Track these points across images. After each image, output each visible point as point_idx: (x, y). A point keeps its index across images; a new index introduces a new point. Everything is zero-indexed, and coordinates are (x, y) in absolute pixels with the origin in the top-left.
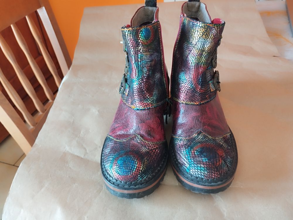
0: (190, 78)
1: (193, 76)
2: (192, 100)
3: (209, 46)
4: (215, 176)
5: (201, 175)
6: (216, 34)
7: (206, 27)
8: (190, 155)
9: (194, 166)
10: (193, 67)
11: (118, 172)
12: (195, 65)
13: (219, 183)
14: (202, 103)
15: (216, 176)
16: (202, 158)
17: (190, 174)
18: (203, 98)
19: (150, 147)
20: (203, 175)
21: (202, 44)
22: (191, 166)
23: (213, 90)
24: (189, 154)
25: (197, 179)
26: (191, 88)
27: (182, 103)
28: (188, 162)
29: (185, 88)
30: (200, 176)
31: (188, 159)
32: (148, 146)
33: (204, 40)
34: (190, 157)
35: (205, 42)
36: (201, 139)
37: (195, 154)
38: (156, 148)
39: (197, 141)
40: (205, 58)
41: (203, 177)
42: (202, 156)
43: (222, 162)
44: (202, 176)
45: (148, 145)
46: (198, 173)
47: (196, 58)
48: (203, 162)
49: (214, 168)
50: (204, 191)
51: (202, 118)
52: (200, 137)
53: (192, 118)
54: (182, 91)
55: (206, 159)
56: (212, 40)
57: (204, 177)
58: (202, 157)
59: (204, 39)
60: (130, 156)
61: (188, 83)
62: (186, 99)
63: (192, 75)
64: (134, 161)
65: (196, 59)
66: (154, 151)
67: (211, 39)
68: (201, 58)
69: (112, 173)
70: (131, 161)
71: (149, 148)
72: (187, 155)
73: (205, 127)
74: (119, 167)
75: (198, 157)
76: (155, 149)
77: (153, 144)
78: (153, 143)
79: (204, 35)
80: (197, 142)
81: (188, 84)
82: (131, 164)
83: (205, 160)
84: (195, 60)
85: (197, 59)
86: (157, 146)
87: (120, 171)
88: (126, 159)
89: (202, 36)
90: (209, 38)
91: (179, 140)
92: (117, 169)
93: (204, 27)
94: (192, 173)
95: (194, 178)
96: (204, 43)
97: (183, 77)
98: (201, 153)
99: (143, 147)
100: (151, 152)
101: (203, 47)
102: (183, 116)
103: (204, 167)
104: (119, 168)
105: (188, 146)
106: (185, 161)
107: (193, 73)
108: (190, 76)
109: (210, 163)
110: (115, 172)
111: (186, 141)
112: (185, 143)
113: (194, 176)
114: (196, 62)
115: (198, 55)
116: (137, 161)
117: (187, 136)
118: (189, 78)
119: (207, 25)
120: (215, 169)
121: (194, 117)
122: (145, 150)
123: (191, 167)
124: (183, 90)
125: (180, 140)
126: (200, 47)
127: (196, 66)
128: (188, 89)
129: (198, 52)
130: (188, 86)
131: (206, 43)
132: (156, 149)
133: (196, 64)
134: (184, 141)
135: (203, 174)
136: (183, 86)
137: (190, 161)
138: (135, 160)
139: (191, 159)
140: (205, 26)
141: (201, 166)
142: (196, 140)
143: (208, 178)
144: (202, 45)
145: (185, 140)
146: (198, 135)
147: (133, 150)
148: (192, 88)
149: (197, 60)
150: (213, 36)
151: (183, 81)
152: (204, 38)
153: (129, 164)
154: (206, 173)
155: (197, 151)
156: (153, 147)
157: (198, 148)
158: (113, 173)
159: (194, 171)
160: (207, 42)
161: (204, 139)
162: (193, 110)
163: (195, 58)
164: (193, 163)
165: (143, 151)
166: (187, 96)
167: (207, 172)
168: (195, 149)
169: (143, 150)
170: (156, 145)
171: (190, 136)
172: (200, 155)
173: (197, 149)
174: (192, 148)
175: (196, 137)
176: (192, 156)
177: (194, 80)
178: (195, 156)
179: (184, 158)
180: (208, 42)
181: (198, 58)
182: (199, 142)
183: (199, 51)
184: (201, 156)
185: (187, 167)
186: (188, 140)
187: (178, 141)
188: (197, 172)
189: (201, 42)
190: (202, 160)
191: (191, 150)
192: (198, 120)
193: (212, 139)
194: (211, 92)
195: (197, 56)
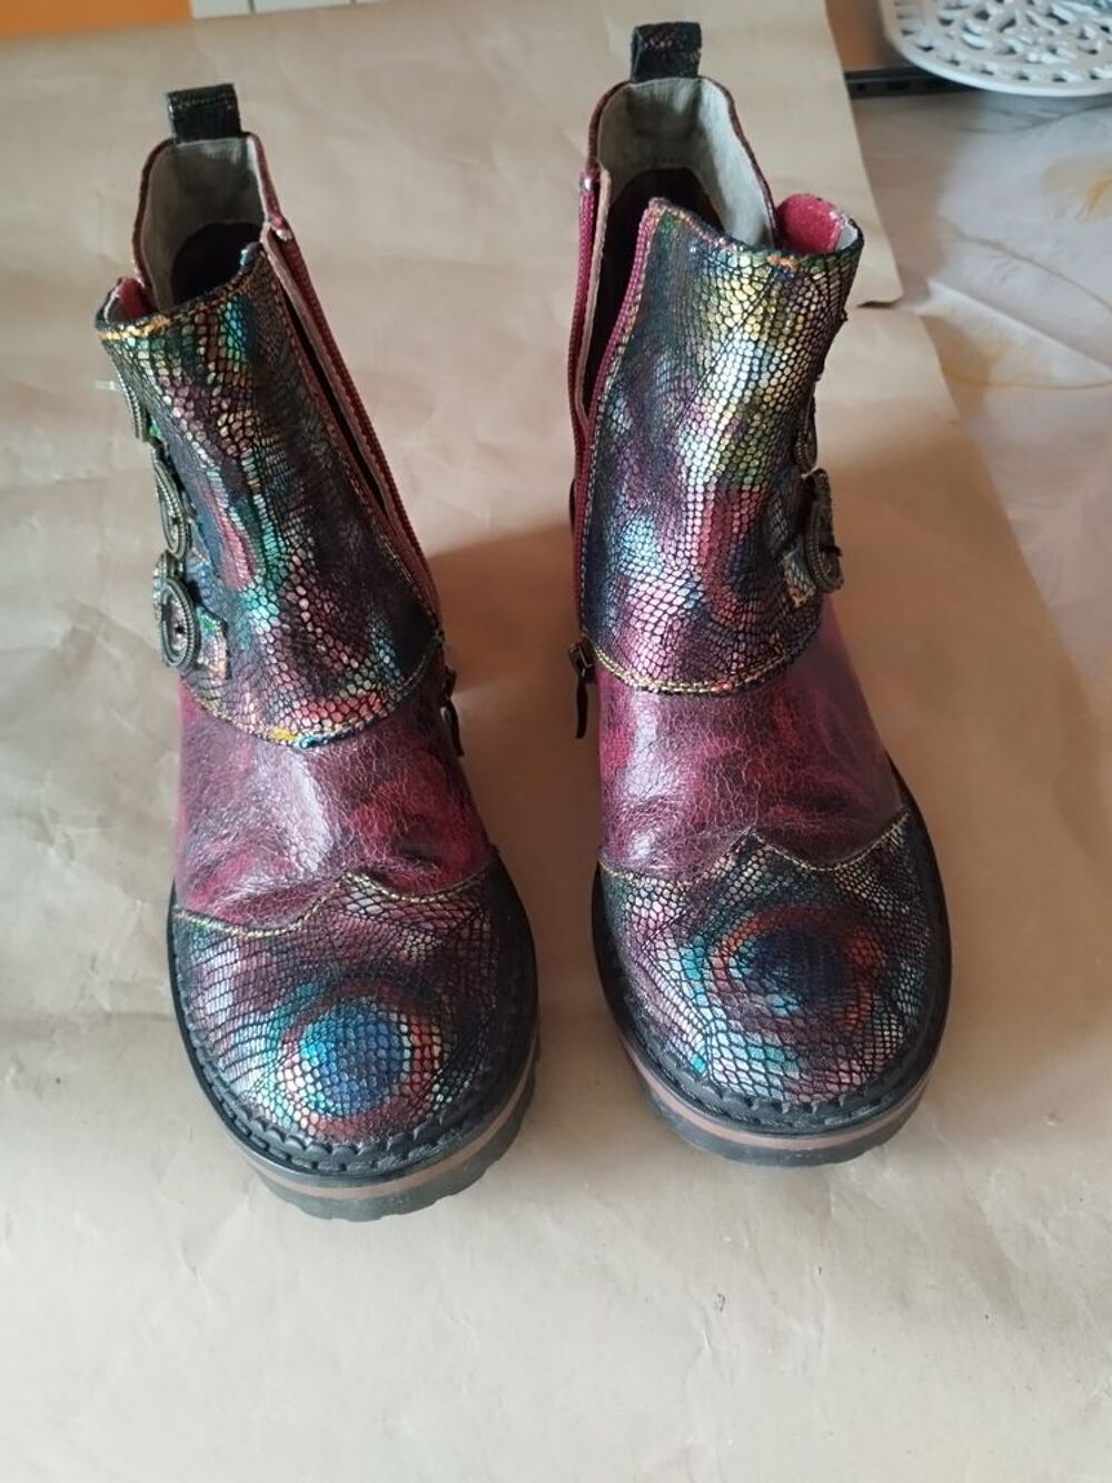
0: (680, 554)
1: (695, 545)
2: (697, 668)
3: (783, 379)
4: (840, 1084)
5: (771, 1086)
6: (822, 309)
7: (765, 273)
8: (707, 983)
9: (731, 1043)
10: (695, 493)
11: (322, 1105)
12: (705, 485)
13: (863, 1112)
14: (752, 682)
15: (848, 1081)
16: (769, 997)
17: (710, 1083)
18: (755, 653)
19: (442, 918)
20: (777, 1088)
21: (746, 368)
22: (715, 1043)
23: (804, 599)
24: (699, 976)
25: (750, 1105)
26: (687, 610)
27: (645, 689)
28: (696, 1021)
29: (656, 608)
30: (763, 1091)
31: (697, 1006)
32: (429, 919)
33: (752, 346)
34: (707, 991)
35: (761, 359)
36: (757, 883)
37: (730, 979)
38: (467, 913)
39: (737, 898)
40: (762, 446)
41: (778, 1095)
42: (768, 984)
43: (873, 1006)
44: (773, 1090)
45: (430, 913)
46: (754, 1075)
47: (714, 445)
48: (774, 1016)
49: (834, 1045)
50: (787, 1158)
51: (754, 763)
52: (750, 870)
53: (704, 769)
54: (639, 625)
55: (791, 1000)
56: (799, 347)
57: (786, 1094)
58: (766, 992)
59: (756, 343)
60: (359, 1005)
61: (672, 579)
62: (662, 667)
63: (689, 538)
64: (388, 1023)
65: (711, 452)
66: (465, 933)
67: (792, 341)
68: (738, 446)
69: (291, 1118)
70: (371, 1028)
71: (436, 929)
72: (689, 981)
73: (776, 813)
74: (317, 1080)
75: (749, 991)
76: (464, 921)
77: (451, 901)
78: (445, 893)
79: (752, 320)
80: (737, 904)
81: (668, 586)
82: (379, 1046)
83: (785, 1007)
84: (708, 458)
85: (716, 450)
86: (470, 903)
87: (330, 1097)
88: (345, 1026)
89: (743, 325)
90: (782, 339)
91: (644, 894)
92: (311, 1089)
93: (749, 271)
94: (722, 1078)
95: (735, 1101)
96: (756, 362)
97: (646, 546)
98: (762, 965)
99: (405, 933)
100: (453, 943)
101: (752, 385)
102: (652, 757)
103: (782, 1048)
104: (319, 1086)
105: (693, 931)
106: (681, 1014)
107: (697, 530)
108: (679, 541)
109: (814, 1021)
110: (306, 1111)
111: (678, 902)
112: (672, 913)
113: (734, 1095)
114: (713, 467)
115: (721, 427)
116: (404, 1019)
117: (680, 873)
118: (675, 556)
119: (767, 264)
120: (841, 1050)
121: (710, 761)
122: (422, 946)
123: (712, 1047)
124: (646, 617)
125: (649, 897)
126: (735, 386)
127: (712, 488)
128: (671, 616)
129: (721, 415)
130: (670, 597)
131: (765, 362)
132: (472, 921)
133: (715, 480)
134: (669, 900)
135: (776, 1082)
136: (646, 598)
137: (710, 1017)
138: (394, 1017)
139: (710, 1007)
140: (754, 269)
141: (768, 1041)
142: (733, 890)
143: (806, 1099)
144: (744, 376)
145: (674, 897)
146: (739, 864)
147: (362, 962)
148: (695, 607)
149: (718, 455)
150: (804, 323)
151: (647, 570)
152: (755, 337)
153: (369, 1050)
154: (796, 1075)
155: (742, 956)
156: (454, 918)
157: (741, 937)
158: (297, 1116)
159: (731, 1066)
160: (770, 362)
161: (774, 880)
162: (703, 724)
163: (709, 447)
164: (722, 1025)
165: (415, 953)
166: (668, 649)
167: (801, 1070)
168: (729, 946)
169: (410, 952)
170: (465, 898)
171: (695, 869)
172: (758, 980)
173: (740, 942)
174: (711, 939)
175: (727, 877)
176: (714, 988)
177: (705, 566)
178: (735, 989)
179: (677, 1000)
180: (776, 360)
181: (723, 448)
182: (750, 905)
183: (726, 408)
184: (762, 985)
185: (693, 1049)
186: (689, 894)
187: (638, 902)
188: (747, 1073)
189: (739, 359)
190: (770, 1006)
191: (706, 955)
192: (737, 780)
193: (813, 878)
194: (792, 611)
195: (716, 438)
